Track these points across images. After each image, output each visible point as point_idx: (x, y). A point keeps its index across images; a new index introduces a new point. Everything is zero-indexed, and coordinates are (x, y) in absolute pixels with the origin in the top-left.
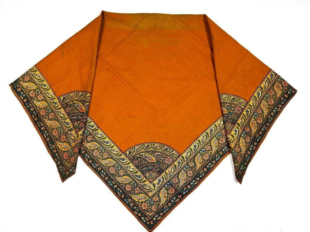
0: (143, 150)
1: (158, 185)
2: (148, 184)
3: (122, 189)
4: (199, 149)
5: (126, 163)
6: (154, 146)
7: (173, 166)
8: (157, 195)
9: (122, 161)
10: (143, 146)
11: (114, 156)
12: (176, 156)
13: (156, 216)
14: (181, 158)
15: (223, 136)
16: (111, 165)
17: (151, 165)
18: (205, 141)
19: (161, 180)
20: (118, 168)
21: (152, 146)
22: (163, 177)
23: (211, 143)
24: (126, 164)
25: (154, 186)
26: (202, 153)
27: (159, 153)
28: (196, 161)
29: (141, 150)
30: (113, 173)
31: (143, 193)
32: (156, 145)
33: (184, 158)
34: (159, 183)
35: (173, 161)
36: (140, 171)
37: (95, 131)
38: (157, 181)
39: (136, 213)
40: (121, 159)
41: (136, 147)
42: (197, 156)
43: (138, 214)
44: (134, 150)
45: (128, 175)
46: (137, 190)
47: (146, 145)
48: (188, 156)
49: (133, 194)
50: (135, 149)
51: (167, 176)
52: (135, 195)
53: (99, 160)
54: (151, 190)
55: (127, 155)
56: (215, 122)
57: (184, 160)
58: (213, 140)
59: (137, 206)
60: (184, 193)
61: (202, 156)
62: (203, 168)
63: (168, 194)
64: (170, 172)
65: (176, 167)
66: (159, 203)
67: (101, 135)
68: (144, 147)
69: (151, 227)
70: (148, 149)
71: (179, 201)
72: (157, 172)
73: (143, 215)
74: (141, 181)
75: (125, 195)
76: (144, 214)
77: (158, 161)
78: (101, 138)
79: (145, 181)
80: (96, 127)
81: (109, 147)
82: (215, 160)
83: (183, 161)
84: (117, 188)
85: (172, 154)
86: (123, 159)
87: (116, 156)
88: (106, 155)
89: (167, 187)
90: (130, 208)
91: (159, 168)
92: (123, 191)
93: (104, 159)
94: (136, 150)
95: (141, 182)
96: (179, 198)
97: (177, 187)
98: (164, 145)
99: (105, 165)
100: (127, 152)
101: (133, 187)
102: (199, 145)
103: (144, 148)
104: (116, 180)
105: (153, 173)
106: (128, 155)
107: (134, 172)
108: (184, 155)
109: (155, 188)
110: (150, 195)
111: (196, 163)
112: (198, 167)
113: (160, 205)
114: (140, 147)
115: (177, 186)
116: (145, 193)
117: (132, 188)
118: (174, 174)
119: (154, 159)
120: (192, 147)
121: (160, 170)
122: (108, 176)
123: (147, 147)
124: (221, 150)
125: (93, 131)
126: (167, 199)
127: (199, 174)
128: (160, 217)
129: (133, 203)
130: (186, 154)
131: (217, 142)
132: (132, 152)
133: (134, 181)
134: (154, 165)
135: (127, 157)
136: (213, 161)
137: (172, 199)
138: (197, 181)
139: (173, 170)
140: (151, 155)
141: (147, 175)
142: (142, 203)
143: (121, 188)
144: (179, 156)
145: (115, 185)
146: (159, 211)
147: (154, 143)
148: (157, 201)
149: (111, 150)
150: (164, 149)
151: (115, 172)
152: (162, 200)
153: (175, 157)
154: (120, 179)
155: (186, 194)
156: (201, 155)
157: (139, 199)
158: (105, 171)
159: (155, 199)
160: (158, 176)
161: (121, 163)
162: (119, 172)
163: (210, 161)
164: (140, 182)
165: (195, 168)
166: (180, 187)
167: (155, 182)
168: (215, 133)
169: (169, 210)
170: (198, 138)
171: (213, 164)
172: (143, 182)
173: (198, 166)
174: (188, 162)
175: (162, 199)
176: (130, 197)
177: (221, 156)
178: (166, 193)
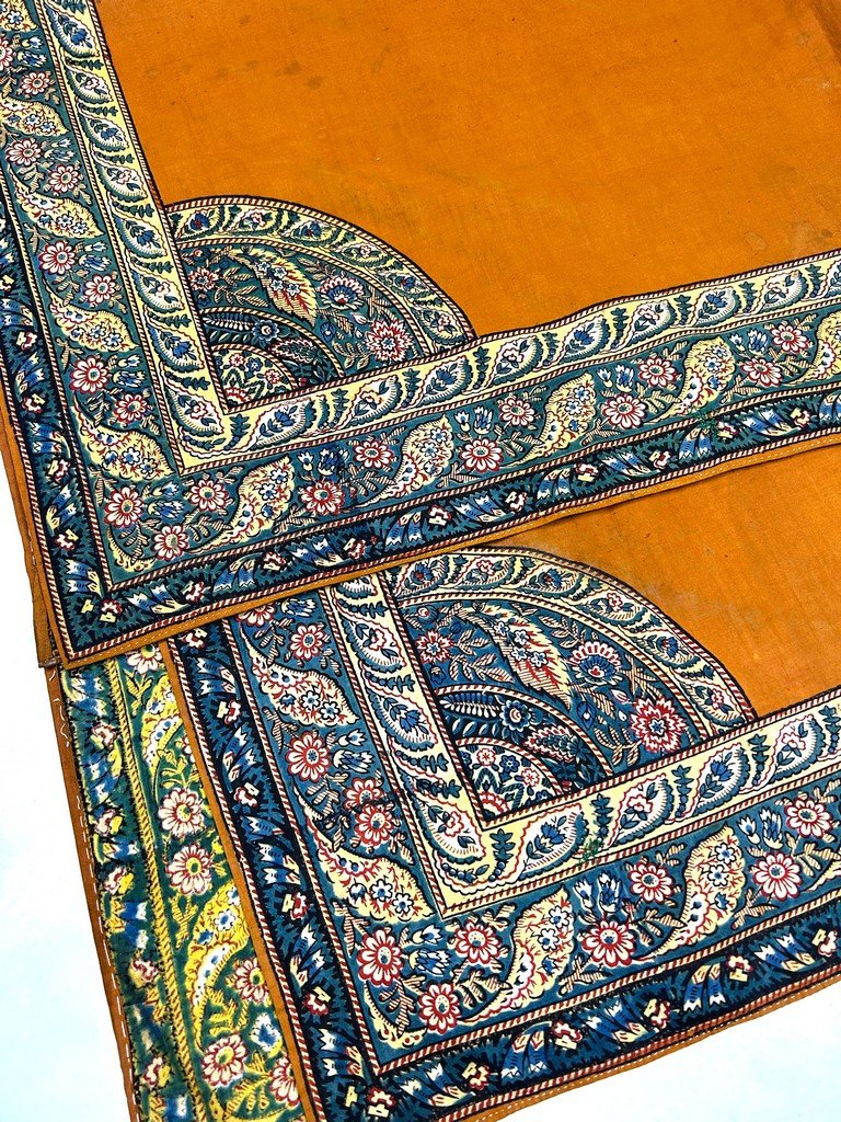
0: (274, 238)
1: (263, 432)
2: (210, 408)
3: (50, 367)
4: (598, 356)
5: (150, 261)
6: (345, 240)
7: (399, 373)
8: (230, 481)
9: (134, 241)
10: (285, 219)
11: (108, 201)
12: (445, 335)
13: (156, 591)
14: (469, 355)
15: (777, 357)
16: (65, 234)
17: (279, 323)
18: (659, 331)
19: (298, 418)
20: (93, 261)
21: (335, 235)
22: (310, 409)
23: (693, 353)
24: (147, 266)
25: (239, 428)
26: (609, 384)
27: (356, 286)
28: (553, 407)
29: (265, 232)
30: (53, 270)
31: (150, 437)
32: (358, 240)
33: (491, 363)
34: (275, 429)
35: (415, 355)
36: (202, 322)
37: (80, 64)
38: (271, 416)
39: (53, 524)
40: (135, 229)
41: (245, 208)
42: (572, 385)
43: (61, 530)
44: (227, 216)
45: (128, 319)
46: (130, 410)
47: (304, 219)
48: (514, 363)
49: (98, 417)
50: (233, 216)
51: (339, 413)
52: (105, 426)
53: (19, 184)
54: (205, 439)
55: (176, 223)
56: (757, 271)
57: (482, 374)
58: (710, 343)
59: (80, 488)
60: (389, 540)
61: (601, 399)
62: (579, 462)
63: (295, 501)
64: (364, 401)
65: (412, 389)
66: (218, 526)
67: (99, 92)
68: (287, 227)
69: (92, 634)
70: (305, 243)
71: (337, 567)
72: (289, 369)
73: (87, 549)
74: (176, 374)
75: (52, 405)
76: (94, 545)
77: (325, 320)
78: (88, 105)
79: (202, 384)
80: (93, 51)
81: (105, 153)
82: (674, 453)
83: (475, 379)
84: (29, 352)
85: (426, 314)
86: (148, 237)
87: (116, 205)
88: (65, 178)
89: (309, 468)
90: (37, 478)
91: (318, 352)
92: (50, 378)
93: (44, 193)
94: (237, 219)
95: (175, 379)
96: (344, 555)
97: (362, 491)
98: (408, 259)
99: (35, 220)
100: (182, 213)
101: (116, 385)
102: (612, 339)
103: (287, 233)
104: (46, 311)
105: (268, 363)
106: (185, 227)
107: (168, 315)
108: (493, 348)
109: (234, 442)
110: (189, 461)
111: (544, 420)
112: (548, 444)
113: (216, 542)
114: (266, 218)
115: (369, 485)
116: (163, 441)
117: (110, 384)
118: (384, 418)
119: (312, 302)
120: (563, 333)
121: (315, 368)
122: (19, 277)
123: (307, 232)
124: (732, 418)
125: (73, 63)
126: (275, 527)
127: (537, 477)
128: (178, 607)
129: (72, 462)
130: (510, 346)
131: (731, 364)
132: (213, 223)
133: (143, 358)
134: (293, 329)
135: (172, 233)
136: (657, 454)
137: (303, 538)
138: (506, 508)
139: (386, 397)
140: (308, 275)
141: (226, 360)
142: (120, 483)
143: (48, 361)
144: (463, 340)
145: (27, 330)
146: (190, 567)
147: (352, 225)
148: (209, 514)
149: (105, 172)
150: (395, 275)
151: (68, 276)
152: (246, 520)
153: (436, 339)
154: (73, 317)
155: (398, 551)
156: (599, 388)
157: (113, 460)
158: (17, 245)
159: (208, 495)
160: (288, 392)
161: (122, 247)
162: (89, 285)
163: (633, 444)
164: (169, 375)
165: (528, 440)
166: (384, 496)
167: (252, 415)
168: (733, 320)
169: (249, 591)
170: (619, 299)
171: (650, 465)
172: (186, 382)
173: (555, 438)
174: (503, 396)
175: (245, 514)
176: (73, 424)
177: (719, 447)
178: (288, 493)
